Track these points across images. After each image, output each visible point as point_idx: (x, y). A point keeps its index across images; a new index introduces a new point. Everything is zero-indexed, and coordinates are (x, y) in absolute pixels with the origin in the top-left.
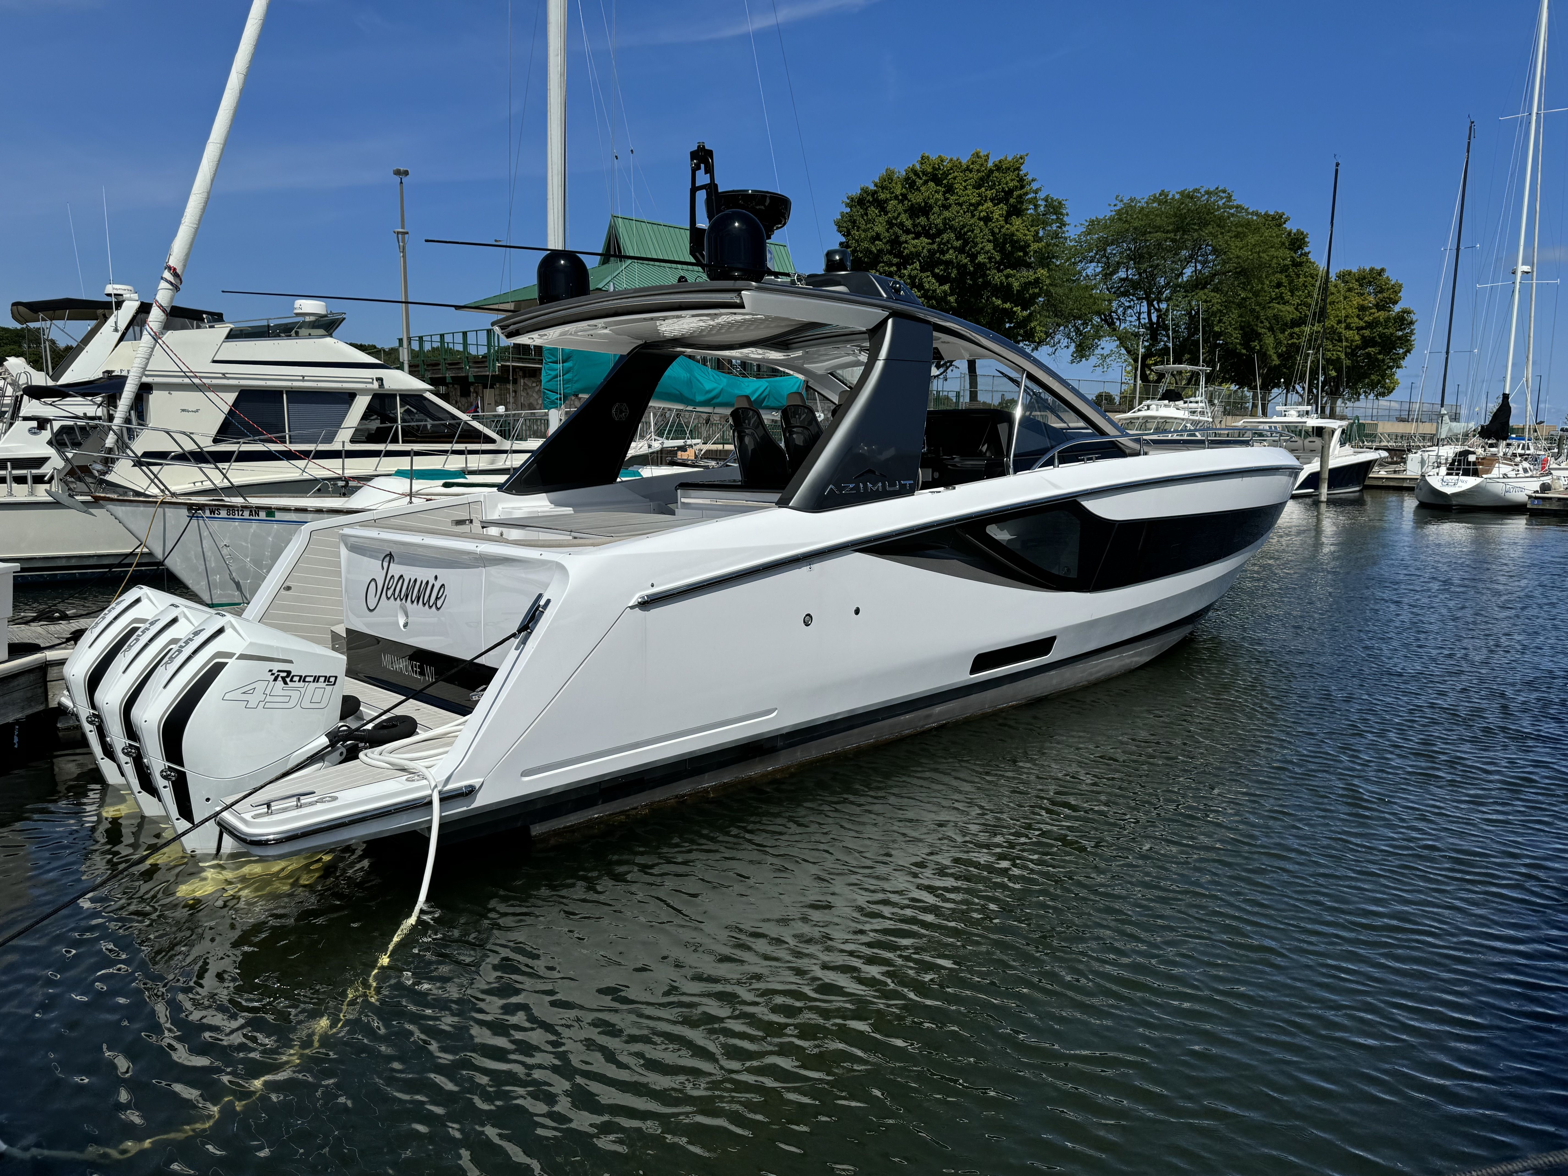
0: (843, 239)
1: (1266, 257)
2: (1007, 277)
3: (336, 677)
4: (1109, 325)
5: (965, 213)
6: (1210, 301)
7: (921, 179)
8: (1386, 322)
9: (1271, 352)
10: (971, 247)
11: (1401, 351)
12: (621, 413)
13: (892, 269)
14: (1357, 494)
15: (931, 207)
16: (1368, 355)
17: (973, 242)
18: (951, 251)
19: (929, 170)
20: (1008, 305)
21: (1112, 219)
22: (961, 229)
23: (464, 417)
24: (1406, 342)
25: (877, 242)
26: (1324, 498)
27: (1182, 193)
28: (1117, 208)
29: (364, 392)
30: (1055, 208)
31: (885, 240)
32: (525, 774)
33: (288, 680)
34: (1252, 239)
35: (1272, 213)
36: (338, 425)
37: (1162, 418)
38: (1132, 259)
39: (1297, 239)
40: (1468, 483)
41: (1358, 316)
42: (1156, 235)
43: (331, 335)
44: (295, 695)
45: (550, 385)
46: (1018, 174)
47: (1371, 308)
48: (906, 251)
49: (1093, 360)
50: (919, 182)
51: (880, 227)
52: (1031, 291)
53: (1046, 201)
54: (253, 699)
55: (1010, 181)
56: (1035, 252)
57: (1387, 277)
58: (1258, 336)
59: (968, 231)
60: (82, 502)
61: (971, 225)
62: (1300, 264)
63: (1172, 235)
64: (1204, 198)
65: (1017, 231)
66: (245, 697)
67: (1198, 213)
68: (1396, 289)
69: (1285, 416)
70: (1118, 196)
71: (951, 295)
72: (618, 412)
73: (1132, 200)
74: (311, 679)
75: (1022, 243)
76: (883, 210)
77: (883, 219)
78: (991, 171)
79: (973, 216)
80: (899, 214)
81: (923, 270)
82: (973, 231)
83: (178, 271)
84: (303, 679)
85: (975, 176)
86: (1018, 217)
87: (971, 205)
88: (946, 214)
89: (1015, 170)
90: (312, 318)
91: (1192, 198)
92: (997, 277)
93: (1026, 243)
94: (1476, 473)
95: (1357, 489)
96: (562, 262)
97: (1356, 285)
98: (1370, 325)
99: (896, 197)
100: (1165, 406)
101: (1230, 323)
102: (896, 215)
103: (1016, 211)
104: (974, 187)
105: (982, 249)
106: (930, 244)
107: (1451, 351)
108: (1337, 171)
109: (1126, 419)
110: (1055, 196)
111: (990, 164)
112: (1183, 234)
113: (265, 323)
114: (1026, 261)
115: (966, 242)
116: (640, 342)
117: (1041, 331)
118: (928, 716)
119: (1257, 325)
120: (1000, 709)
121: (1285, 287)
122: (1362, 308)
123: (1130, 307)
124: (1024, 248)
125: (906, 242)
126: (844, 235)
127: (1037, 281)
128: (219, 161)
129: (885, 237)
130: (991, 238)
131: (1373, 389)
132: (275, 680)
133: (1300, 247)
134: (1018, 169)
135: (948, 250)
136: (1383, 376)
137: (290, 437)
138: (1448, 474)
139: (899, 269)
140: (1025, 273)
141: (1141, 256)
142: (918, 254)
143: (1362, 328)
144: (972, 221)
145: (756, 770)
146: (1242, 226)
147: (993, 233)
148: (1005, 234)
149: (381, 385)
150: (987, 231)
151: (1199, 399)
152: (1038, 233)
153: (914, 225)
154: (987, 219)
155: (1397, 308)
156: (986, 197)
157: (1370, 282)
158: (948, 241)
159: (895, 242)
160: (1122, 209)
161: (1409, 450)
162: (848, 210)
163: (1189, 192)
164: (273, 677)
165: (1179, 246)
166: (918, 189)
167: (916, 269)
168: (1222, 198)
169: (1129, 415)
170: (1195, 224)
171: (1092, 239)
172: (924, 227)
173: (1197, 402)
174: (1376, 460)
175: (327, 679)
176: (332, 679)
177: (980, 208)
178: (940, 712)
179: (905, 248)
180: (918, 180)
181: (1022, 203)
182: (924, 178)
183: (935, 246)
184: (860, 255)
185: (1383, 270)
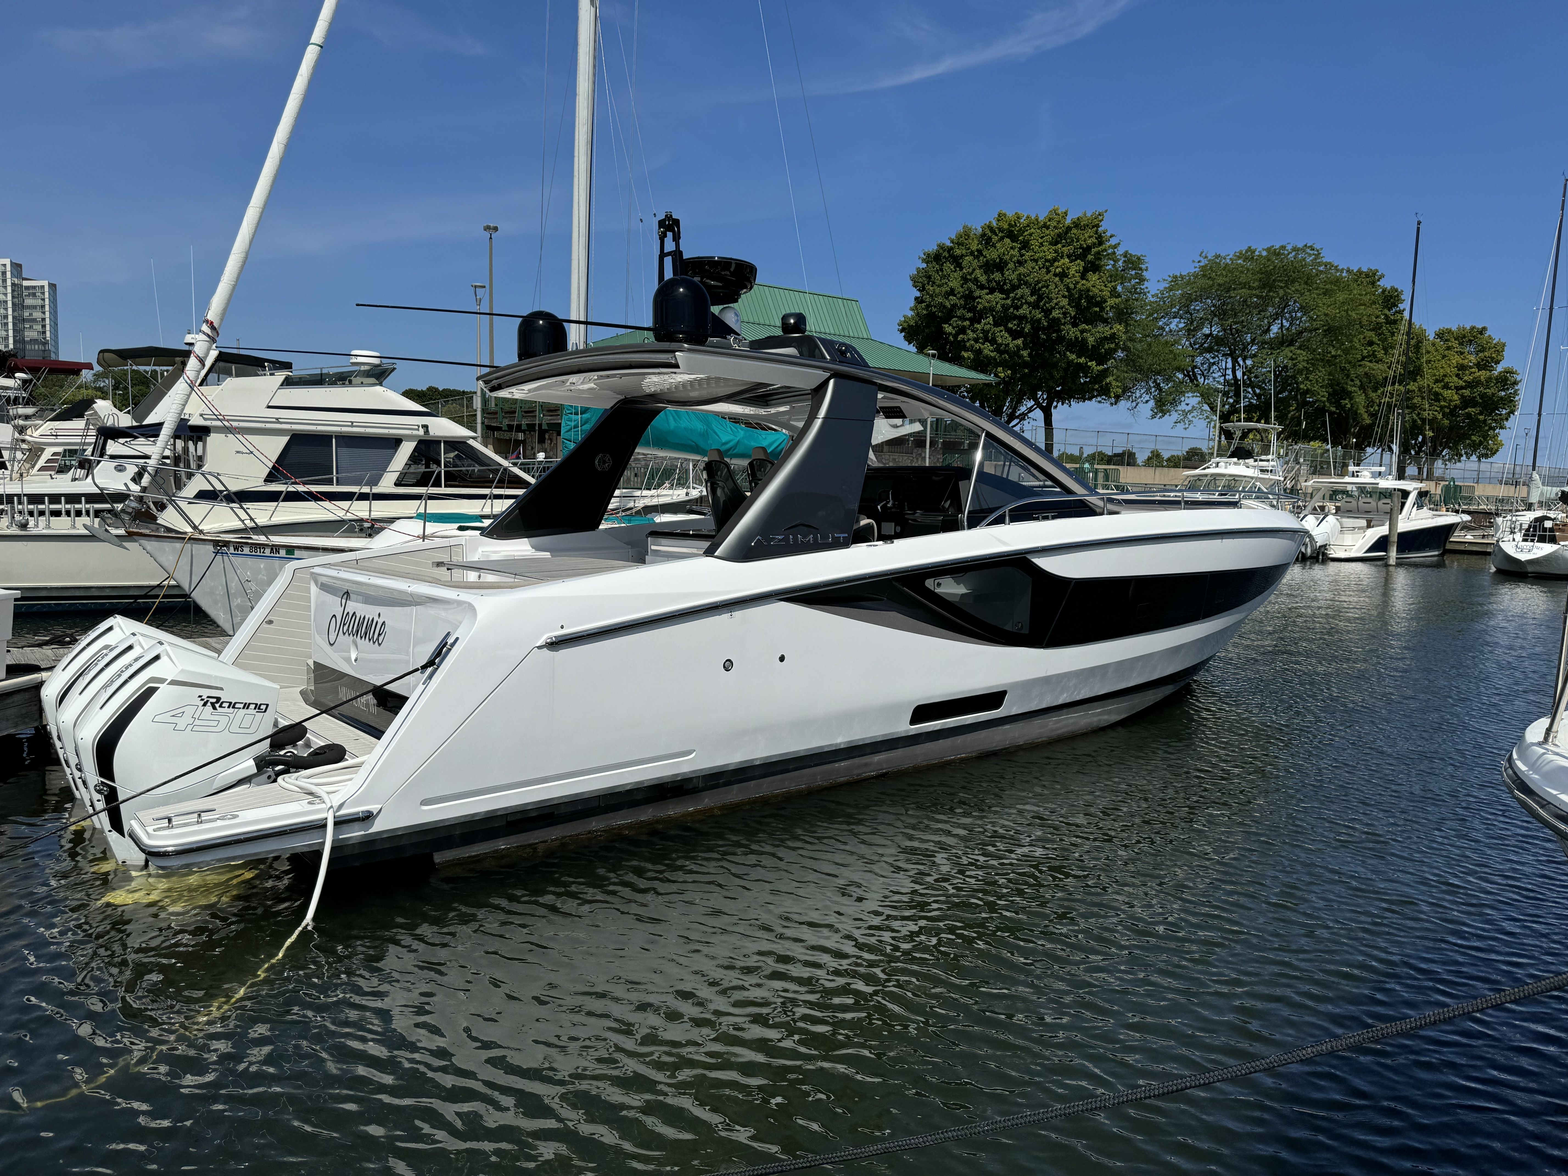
0: (918, 294)
1: (1354, 315)
2: (1082, 332)
3: (267, 705)
4: (1192, 381)
5: (1040, 269)
6: (1296, 359)
7: (997, 235)
8: (1487, 382)
9: (1362, 411)
10: (1046, 302)
11: (1504, 412)
12: (604, 464)
13: (965, 323)
14: (1436, 558)
15: (1006, 264)
16: (1469, 416)
17: (1048, 298)
18: (1025, 307)
19: (1006, 226)
20: (1082, 360)
21: (1196, 276)
22: (1036, 285)
23: (505, 463)
24: (1509, 403)
25: (951, 297)
26: (1392, 561)
27: (1268, 250)
28: (1202, 264)
29: (410, 438)
30: (1134, 263)
31: (958, 296)
32: (425, 802)
33: (217, 705)
34: (1341, 297)
35: (1365, 269)
36: (383, 468)
37: (1230, 476)
38: (1215, 315)
39: (1391, 297)
40: (1544, 549)
41: (1457, 375)
42: (1240, 291)
43: (381, 384)
44: (224, 720)
45: (567, 436)
46: (1096, 232)
47: (1471, 367)
48: (980, 306)
49: (1175, 416)
50: (995, 239)
51: (954, 283)
52: (1106, 347)
53: (1125, 256)
54: (182, 723)
55: (1087, 238)
56: (1112, 307)
57: (1489, 336)
58: (1349, 395)
59: (1042, 287)
60: (117, 536)
61: (1046, 281)
62: (1395, 322)
63: (1257, 292)
64: (1291, 255)
65: (1094, 286)
66: (174, 720)
67: (1285, 270)
68: (1499, 349)
69: (1357, 476)
70: (1202, 253)
71: (1025, 348)
72: (602, 463)
73: (1218, 256)
74: (241, 706)
75: (1098, 299)
76: (959, 266)
77: (958, 274)
78: (1069, 229)
79: (1048, 272)
80: (974, 270)
81: (996, 324)
82: (1047, 287)
83: (216, 325)
84: (233, 705)
85: (1052, 233)
86: (1094, 273)
87: (1047, 261)
88: (1022, 270)
89: (1093, 227)
90: (367, 368)
91: (1279, 254)
92: (1071, 332)
93: (1102, 297)
94: (1553, 540)
95: (1436, 553)
96: (541, 322)
97: (1455, 344)
98: (1470, 385)
99: (972, 253)
100: (1235, 463)
101: (1317, 381)
102: (971, 270)
103: (1094, 267)
104: (1051, 244)
105: (1056, 304)
106: (1004, 299)
107: (1544, 413)
108: (1418, 229)
109: (1193, 476)
110: (1134, 252)
111: (1068, 221)
112: (1269, 291)
113: (318, 372)
114: (1103, 316)
115: (1040, 298)
116: (622, 397)
117: (1118, 387)
118: (866, 765)
119: (1347, 384)
120: (947, 761)
121: (1378, 345)
122: (1462, 368)
123: (1214, 364)
124: (1101, 304)
125: (980, 297)
126: (919, 290)
127: (1113, 337)
128: (258, 224)
129: (959, 293)
130: (1066, 293)
131: (1475, 450)
132: (205, 705)
133: (1395, 305)
134: (1098, 226)
135: (1022, 305)
136: (1486, 437)
137: (337, 479)
138: (1524, 540)
139: (972, 324)
140: (1101, 328)
141: (1225, 313)
142: (992, 309)
143: (1462, 388)
144: (1047, 277)
145: (673, 810)
146: (1331, 283)
147: (1068, 289)
148: (1080, 290)
149: (427, 432)
150: (1062, 287)
151: (1270, 457)
152: (1115, 288)
153: (989, 281)
154: (1063, 275)
155: (1500, 368)
156: (1062, 252)
157: (1471, 341)
158: (1022, 297)
159: (969, 297)
160: (1206, 265)
161: (1497, 515)
162: (924, 265)
163: (1275, 250)
164: (203, 702)
165: (1266, 301)
166: (994, 246)
167: (989, 323)
168: (1310, 255)
169: (1198, 471)
170: (1281, 281)
171: (1174, 295)
172: (998, 283)
173: (1268, 461)
174: (1458, 524)
175: (258, 707)
176: (263, 707)
177: (1056, 264)
178: (880, 761)
179: (978, 303)
180: (993, 236)
181: (1100, 259)
182: (1000, 235)
183: (1009, 302)
184: (934, 309)
185: (1484, 329)
